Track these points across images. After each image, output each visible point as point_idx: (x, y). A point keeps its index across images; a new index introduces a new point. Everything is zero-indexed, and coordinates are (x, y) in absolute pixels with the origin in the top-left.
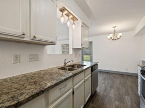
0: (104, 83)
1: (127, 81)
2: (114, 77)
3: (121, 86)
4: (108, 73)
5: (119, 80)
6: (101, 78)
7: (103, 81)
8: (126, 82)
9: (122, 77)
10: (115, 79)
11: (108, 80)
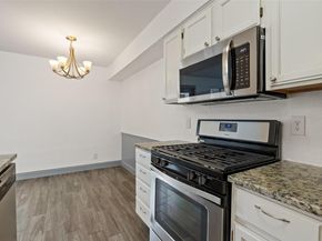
0: (40, 227)
1: (103, 187)
2: (70, 187)
3: (93, 209)
4: (47, 178)
5: (83, 191)
6: (25, 206)
7: (35, 219)
8: (100, 190)
9: (89, 179)
10: (74, 194)
11: (54, 203)
